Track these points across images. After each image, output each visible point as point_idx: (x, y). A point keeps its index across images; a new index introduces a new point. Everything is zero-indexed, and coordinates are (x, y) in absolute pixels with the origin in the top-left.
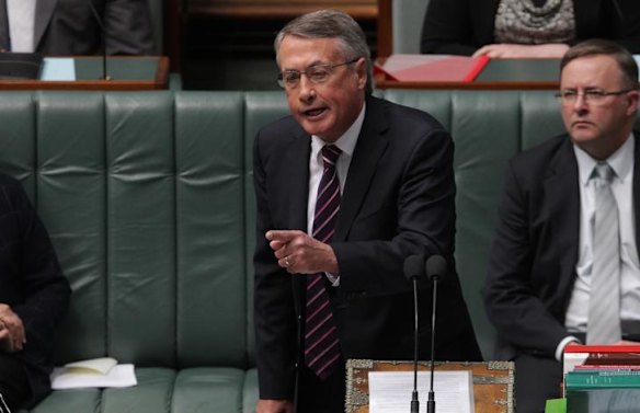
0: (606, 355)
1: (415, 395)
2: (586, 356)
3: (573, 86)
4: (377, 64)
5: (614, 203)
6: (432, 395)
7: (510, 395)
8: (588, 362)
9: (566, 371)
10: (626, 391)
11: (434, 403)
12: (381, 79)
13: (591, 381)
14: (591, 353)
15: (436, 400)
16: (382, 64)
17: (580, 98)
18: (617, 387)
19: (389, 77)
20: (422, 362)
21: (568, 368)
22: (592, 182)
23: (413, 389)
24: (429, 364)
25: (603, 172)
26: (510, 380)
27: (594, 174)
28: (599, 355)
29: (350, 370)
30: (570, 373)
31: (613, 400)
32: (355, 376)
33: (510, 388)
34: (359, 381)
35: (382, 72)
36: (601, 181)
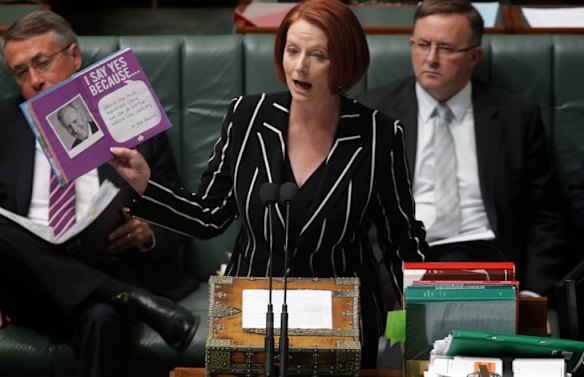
0: (442, 272)
1: (270, 307)
2: (423, 272)
3: (428, 39)
4: (237, 11)
5: (451, 139)
6: (285, 308)
7: (356, 307)
8: (425, 278)
9: (405, 286)
10: (459, 303)
11: (287, 314)
12: (241, 24)
13: (428, 295)
14: (428, 270)
15: (289, 312)
16: (242, 11)
17: (433, 51)
18: (451, 300)
19: (248, 23)
20: (277, 279)
21: (407, 283)
22: (432, 120)
23: (268, 303)
24: (283, 279)
25: (442, 113)
26: (356, 294)
27: (434, 114)
28: (435, 272)
29: (212, 285)
30: (409, 288)
31: (447, 311)
32: (217, 291)
33: (356, 300)
34: (220, 295)
35: (242, 19)
36: (439, 120)
